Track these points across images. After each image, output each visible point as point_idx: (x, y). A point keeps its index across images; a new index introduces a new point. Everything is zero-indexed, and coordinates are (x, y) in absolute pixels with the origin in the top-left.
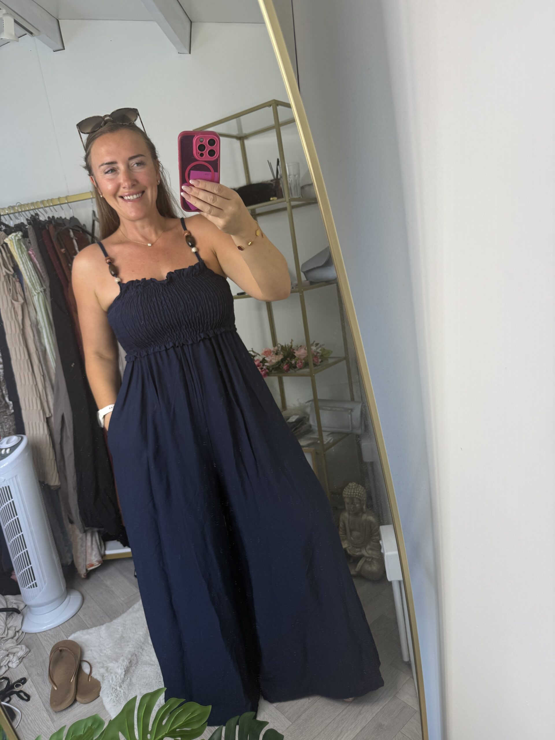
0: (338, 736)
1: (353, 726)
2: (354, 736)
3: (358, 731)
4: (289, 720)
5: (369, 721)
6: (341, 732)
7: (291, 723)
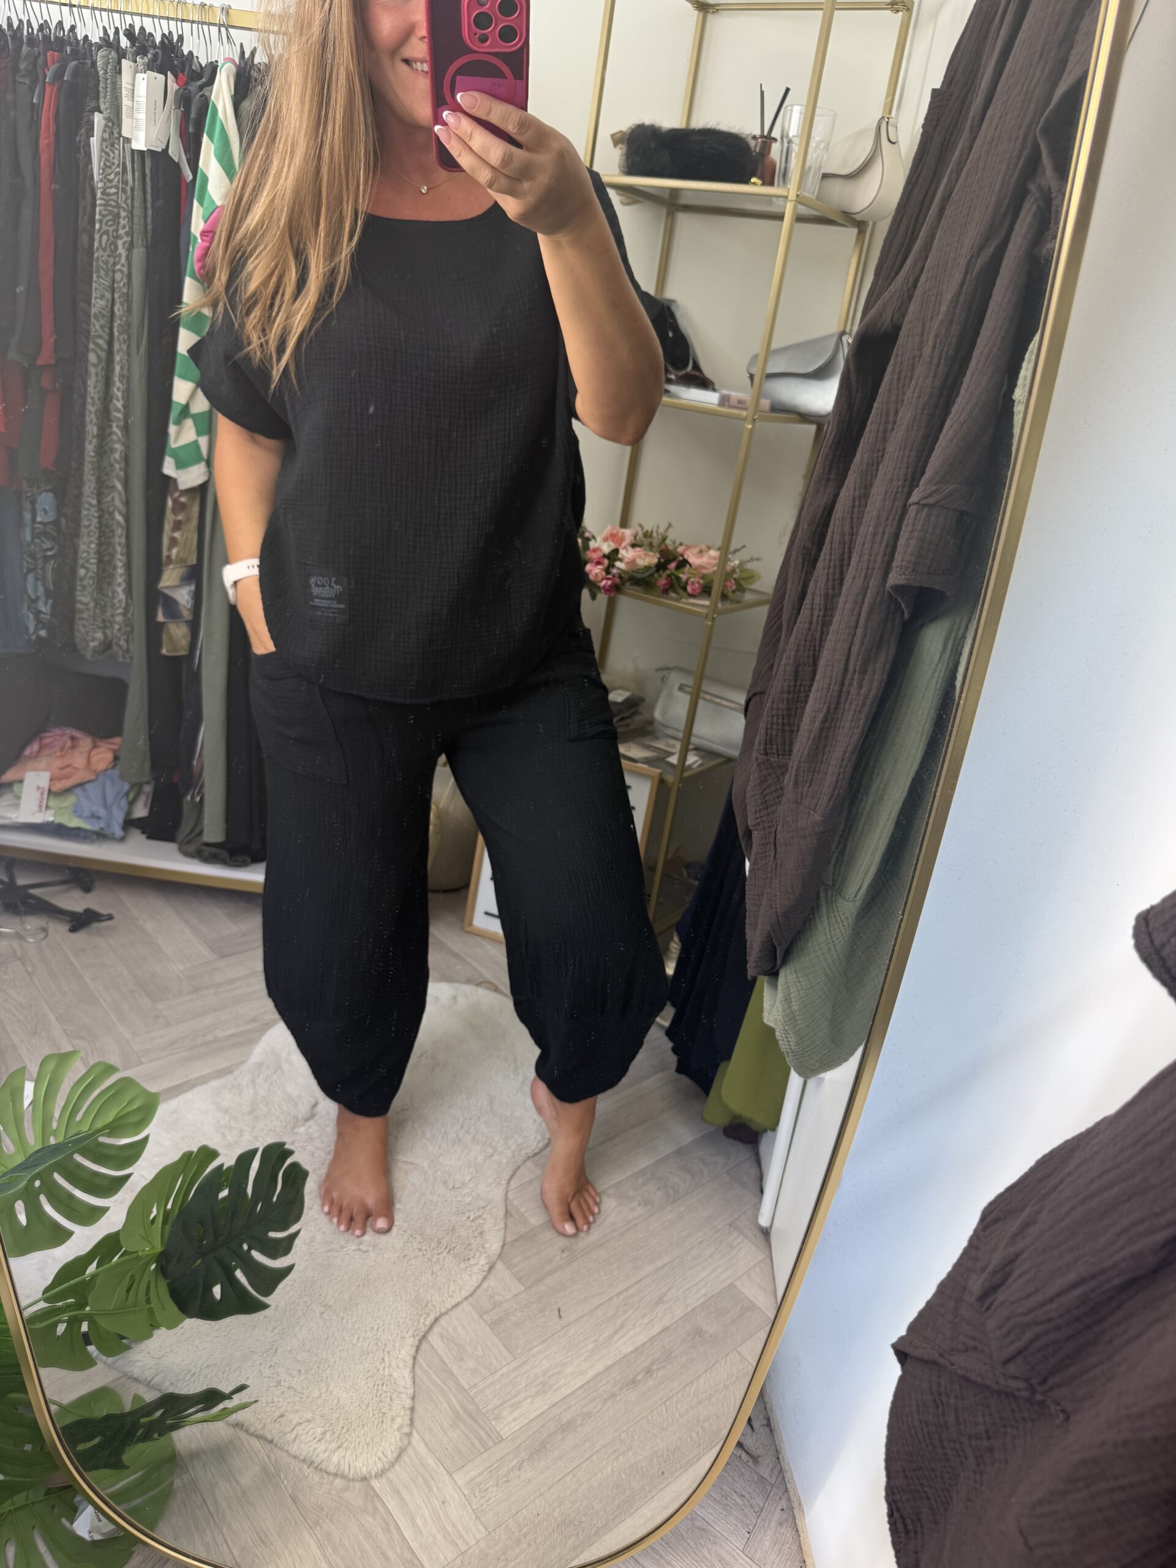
0: (615, 1333)
1: (646, 1321)
2: (645, 1340)
3: (654, 1331)
4: (520, 1280)
5: (677, 1318)
6: (622, 1327)
7: (523, 1288)
